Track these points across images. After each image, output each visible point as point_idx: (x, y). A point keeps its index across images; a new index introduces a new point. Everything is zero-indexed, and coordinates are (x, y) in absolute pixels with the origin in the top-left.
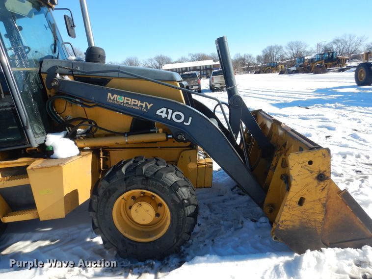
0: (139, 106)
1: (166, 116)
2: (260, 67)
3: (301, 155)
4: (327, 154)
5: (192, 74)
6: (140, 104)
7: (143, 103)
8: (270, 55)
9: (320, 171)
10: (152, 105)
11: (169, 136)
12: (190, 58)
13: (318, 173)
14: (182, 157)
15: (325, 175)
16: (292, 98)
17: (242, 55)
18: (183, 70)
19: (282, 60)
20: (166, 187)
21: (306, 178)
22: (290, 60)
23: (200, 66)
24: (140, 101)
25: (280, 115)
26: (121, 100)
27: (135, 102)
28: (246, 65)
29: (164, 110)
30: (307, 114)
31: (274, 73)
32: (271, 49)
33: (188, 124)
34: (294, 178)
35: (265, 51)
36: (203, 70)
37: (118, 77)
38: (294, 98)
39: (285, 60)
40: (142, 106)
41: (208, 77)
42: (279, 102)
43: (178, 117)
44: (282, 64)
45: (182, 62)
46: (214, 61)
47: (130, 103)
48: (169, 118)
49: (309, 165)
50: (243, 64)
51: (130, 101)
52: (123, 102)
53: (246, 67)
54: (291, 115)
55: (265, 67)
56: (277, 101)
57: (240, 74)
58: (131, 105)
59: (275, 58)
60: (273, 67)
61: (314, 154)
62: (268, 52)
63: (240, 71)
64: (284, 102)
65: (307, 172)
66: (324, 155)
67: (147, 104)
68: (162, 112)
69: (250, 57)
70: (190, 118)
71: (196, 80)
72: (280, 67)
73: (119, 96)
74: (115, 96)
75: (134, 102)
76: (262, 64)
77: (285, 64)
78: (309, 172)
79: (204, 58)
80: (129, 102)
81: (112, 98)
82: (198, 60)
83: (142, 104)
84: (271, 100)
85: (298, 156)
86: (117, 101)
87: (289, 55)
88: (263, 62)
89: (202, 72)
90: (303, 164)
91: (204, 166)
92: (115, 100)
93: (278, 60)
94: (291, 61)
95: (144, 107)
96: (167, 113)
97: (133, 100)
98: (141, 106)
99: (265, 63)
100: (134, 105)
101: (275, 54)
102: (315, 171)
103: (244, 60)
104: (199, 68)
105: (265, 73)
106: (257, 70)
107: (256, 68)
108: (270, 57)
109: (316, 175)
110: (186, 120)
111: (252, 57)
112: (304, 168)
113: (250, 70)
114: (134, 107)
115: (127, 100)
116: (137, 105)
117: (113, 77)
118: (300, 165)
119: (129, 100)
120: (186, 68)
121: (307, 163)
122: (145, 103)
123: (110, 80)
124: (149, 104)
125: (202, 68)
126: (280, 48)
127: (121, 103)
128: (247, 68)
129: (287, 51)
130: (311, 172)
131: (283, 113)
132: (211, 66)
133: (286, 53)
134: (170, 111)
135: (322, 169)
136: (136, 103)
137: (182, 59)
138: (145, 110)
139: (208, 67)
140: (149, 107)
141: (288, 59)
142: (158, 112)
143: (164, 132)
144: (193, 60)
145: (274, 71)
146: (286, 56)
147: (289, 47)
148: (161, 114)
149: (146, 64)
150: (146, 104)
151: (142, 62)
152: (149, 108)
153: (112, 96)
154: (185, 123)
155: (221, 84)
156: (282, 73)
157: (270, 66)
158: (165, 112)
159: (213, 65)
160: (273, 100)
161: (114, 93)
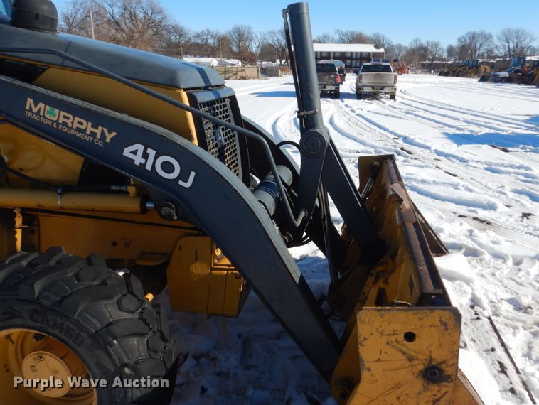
0: (88, 132)
1: (143, 161)
2: (450, 65)
3: (387, 315)
4: (451, 324)
5: (328, 65)
6: (90, 129)
7: (97, 128)
8: (470, 47)
9: (431, 359)
10: (114, 134)
11: (149, 205)
12: (337, 37)
13: (426, 363)
14: (180, 248)
15: (442, 371)
16: (486, 127)
17: (424, 42)
18: (324, 55)
19: (489, 57)
20: (84, 335)
21: (397, 369)
22: (501, 59)
23: (352, 53)
24: (90, 124)
25: (454, 157)
26: (53, 115)
27: (81, 124)
28: (429, 59)
29: (140, 148)
30: (502, 162)
31: (470, 77)
32: (473, 37)
33: (188, 185)
34: (367, 365)
35: (463, 40)
36: (356, 59)
37: (62, 65)
38: (490, 128)
39: (494, 58)
40: (96, 134)
41: (356, 72)
42: (461, 132)
43: (168, 167)
44: (487, 64)
45: (324, 43)
46: (376, 47)
47: (70, 125)
48: (149, 167)
49: (405, 342)
50: (424, 57)
51: (71, 120)
52: (57, 121)
53: (427, 62)
54: (473, 161)
55: (459, 66)
56: (458, 129)
57: (416, 73)
58: (72, 128)
59: (477, 53)
60: (472, 67)
61: (421, 319)
62: (468, 41)
63: (417, 69)
64: (469, 133)
65: (400, 356)
66: (445, 324)
67: (105, 130)
68: (135, 152)
69: (437, 46)
70: (193, 174)
71: (332, 76)
72: (482, 68)
73: (48, 108)
74: (41, 105)
75: (79, 123)
76: (455, 60)
77: (492, 65)
78: (404, 357)
79: (359, 39)
80: (69, 122)
81: (35, 110)
82: (351, 42)
83: (94, 130)
84: (450, 126)
85: (382, 316)
86: (44, 116)
87: (502, 51)
88: (457, 57)
89: (354, 62)
90: (393, 338)
91: (226, 272)
92: (41, 114)
93: (482, 57)
94: (504, 61)
95: (98, 136)
96: (145, 156)
97: (77, 119)
98: (93, 135)
99: (460, 59)
100: (78, 129)
101: (478, 46)
102: (420, 357)
103: (425, 49)
104: (349, 55)
105: (457, 76)
106: (444, 69)
107: (444, 66)
108: (469, 51)
109: (421, 367)
110: (183, 176)
111: (440, 46)
112: (394, 347)
113: (432, 69)
114: (79, 135)
115: (65, 117)
116: (84, 131)
117: (50, 65)
118: (385, 339)
119: (68, 118)
120: (329, 53)
121: (401, 337)
122: (100, 128)
123: (44, 70)
124: (110, 133)
125: (354, 56)
126: (488, 37)
127: (53, 122)
128: (430, 64)
129: (499, 44)
130: (411, 359)
131: (460, 155)
132: (369, 53)
133: (497, 47)
134: (152, 153)
135: (438, 356)
136: (83, 127)
137: (325, 37)
138: (101, 144)
139: (364, 55)
140: (109, 137)
141: (499, 57)
142: (127, 152)
143: (138, 194)
144: (342, 41)
145: (472, 74)
146: (496, 52)
147: (504, 38)
148: (132, 156)
149: (265, 39)
150: (103, 131)
151: (259, 36)
152: (108, 140)
153: (36, 106)
154: (181, 183)
155: (373, 88)
156: (483, 79)
157: (467, 64)
158: (140, 153)
159: (374, 53)
160: (453, 127)
161: (38, 98)
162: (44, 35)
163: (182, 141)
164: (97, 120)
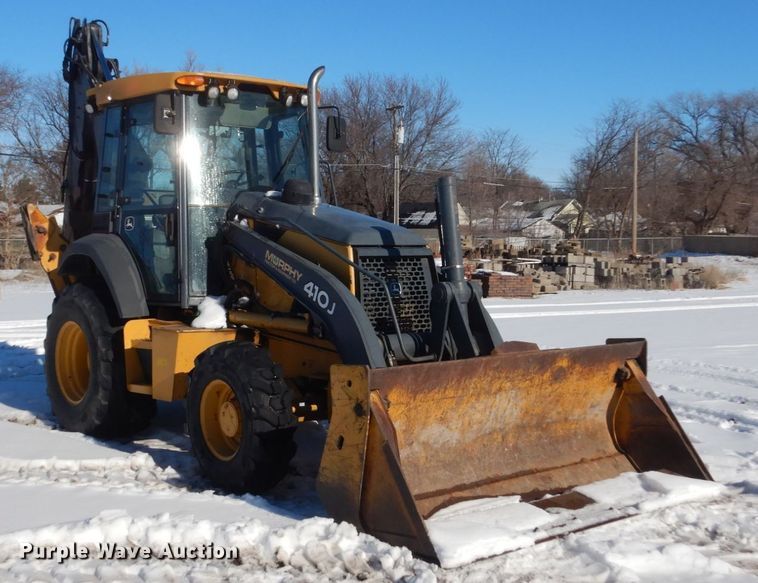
0: (290, 274)
1: (312, 295)
6: (291, 272)
9: (358, 399)
10: (301, 275)
13: (356, 401)
15: (362, 408)
21: (345, 405)
24: (292, 268)
26: (276, 262)
29: (312, 285)
33: (331, 313)
43: (323, 300)
47: (283, 269)
48: (314, 299)
49: (348, 387)
52: (277, 266)
58: (283, 271)
65: (346, 396)
66: (362, 375)
67: (298, 272)
68: (309, 288)
70: (334, 304)
73: (275, 257)
74: (272, 255)
75: (287, 267)
80: (282, 267)
81: (269, 258)
83: (293, 272)
86: (272, 263)
90: (343, 384)
92: (271, 261)
95: (294, 277)
96: (314, 291)
97: (287, 265)
98: (292, 275)
100: (286, 272)
102: (354, 397)
109: (354, 405)
110: (329, 307)
112: (344, 390)
114: (286, 275)
116: (288, 273)
118: (340, 385)
119: (282, 264)
121: (346, 383)
122: (296, 271)
124: (299, 274)
127: (275, 266)
130: (350, 399)
134: (317, 288)
135: (360, 397)
136: (288, 270)
138: (294, 282)
140: (299, 276)
142: (306, 288)
143: (309, 320)
148: (308, 291)
150: (296, 273)
152: (298, 279)
153: (270, 256)
154: (328, 311)
158: (311, 289)
161: (274, 251)
162: (297, 208)
163: (339, 285)
164: (295, 265)
